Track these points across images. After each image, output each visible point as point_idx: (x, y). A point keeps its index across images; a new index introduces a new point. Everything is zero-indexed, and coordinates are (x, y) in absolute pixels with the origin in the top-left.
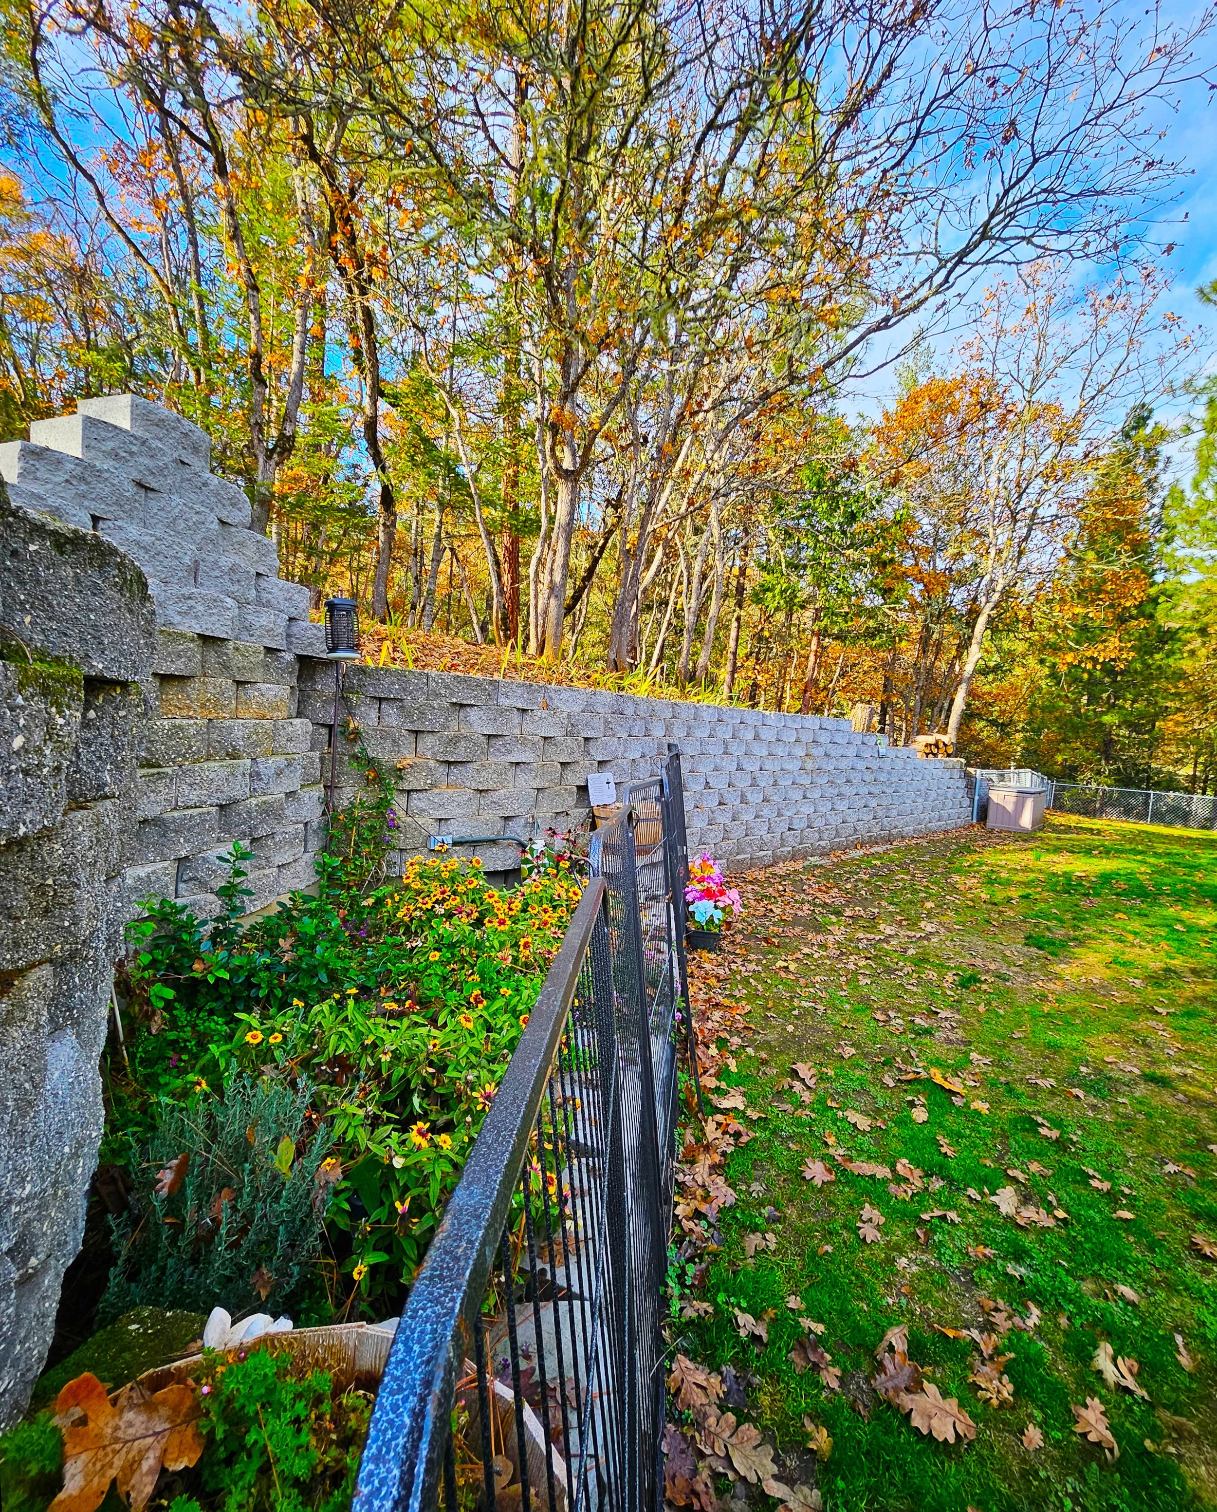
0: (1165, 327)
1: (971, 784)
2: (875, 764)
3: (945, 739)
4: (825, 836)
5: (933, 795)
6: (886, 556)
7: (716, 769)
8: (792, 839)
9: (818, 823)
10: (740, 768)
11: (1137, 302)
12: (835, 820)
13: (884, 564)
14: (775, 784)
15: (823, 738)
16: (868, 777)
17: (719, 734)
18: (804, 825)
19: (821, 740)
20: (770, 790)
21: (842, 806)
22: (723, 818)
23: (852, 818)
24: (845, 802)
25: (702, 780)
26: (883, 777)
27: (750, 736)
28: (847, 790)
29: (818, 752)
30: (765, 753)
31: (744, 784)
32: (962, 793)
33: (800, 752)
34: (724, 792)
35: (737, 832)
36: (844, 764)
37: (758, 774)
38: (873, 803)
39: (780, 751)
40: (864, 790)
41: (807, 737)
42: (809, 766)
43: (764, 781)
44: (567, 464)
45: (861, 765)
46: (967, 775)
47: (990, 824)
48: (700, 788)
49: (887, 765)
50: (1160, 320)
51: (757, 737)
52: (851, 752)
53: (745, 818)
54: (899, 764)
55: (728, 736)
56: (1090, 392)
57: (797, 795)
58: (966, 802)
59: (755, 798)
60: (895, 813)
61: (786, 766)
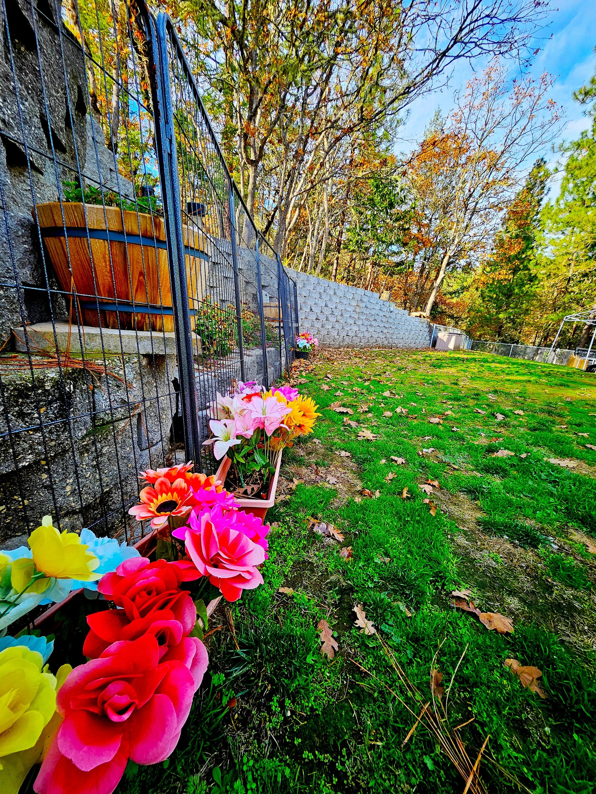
0: (548, 108)
1: (431, 331)
2: (388, 315)
3: (424, 314)
4: (363, 341)
5: (413, 332)
6: (407, 226)
7: (315, 304)
8: (347, 339)
9: (360, 335)
10: (326, 306)
11: (537, 93)
12: (367, 335)
13: (405, 230)
14: (342, 315)
15: (365, 299)
16: (384, 319)
17: (318, 290)
18: (353, 334)
19: (364, 300)
20: (339, 318)
21: (371, 330)
22: (318, 325)
23: (375, 336)
24: (373, 328)
25: (309, 307)
26: (391, 321)
27: (332, 293)
28: (373, 323)
29: (363, 305)
30: (338, 301)
31: (327, 312)
32: (427, 334)
33: (354, 303)
34: (319, 314)
35: (323, 332)
36: (373, 312)
37: (334, 310)
38: (385, 331)
39: (345, 301)
40: (382, 325)
41: (358, 297)
42: (358, 310)
43: (337, 312)
44: (253, 157)
45: (381, 314)
46: (430, 326)
47: (436, 348)
48: (308, 310)
49: (393, 315)
50: (546, 104)
51: (335, 293)
52: (378, 307)
53: (327, 327)
54: (399, 316)
55: (322, 291)
56: (509, 142)
57: (351, 321)
58: (428, 338)
59: (332, 319)
60: (395, 337)
61: (347, 309)
